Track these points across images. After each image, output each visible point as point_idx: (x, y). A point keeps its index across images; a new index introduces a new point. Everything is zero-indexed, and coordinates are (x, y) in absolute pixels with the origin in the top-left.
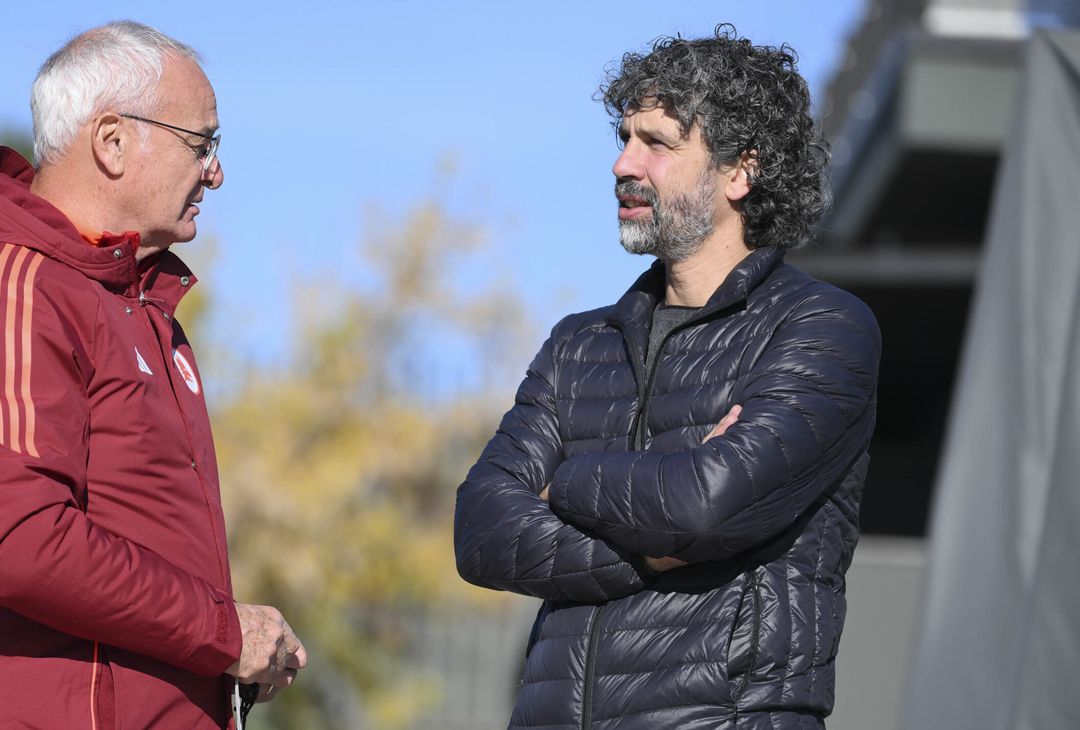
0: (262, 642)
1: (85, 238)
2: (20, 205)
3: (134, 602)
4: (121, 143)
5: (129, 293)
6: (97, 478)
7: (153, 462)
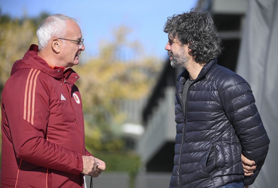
0: (90, 165)
1: (50, 67)
2: (35, 59)
3: (55, 160)
4: (58, 45)
5: (62, 80)
6: (50, 126)
7: (64, 122)
